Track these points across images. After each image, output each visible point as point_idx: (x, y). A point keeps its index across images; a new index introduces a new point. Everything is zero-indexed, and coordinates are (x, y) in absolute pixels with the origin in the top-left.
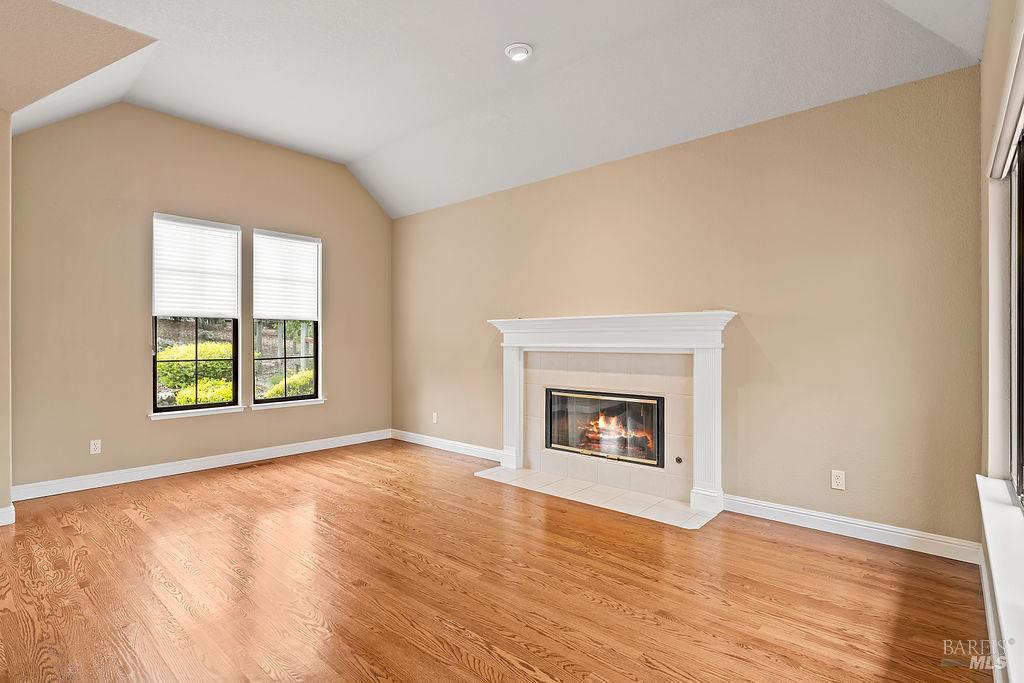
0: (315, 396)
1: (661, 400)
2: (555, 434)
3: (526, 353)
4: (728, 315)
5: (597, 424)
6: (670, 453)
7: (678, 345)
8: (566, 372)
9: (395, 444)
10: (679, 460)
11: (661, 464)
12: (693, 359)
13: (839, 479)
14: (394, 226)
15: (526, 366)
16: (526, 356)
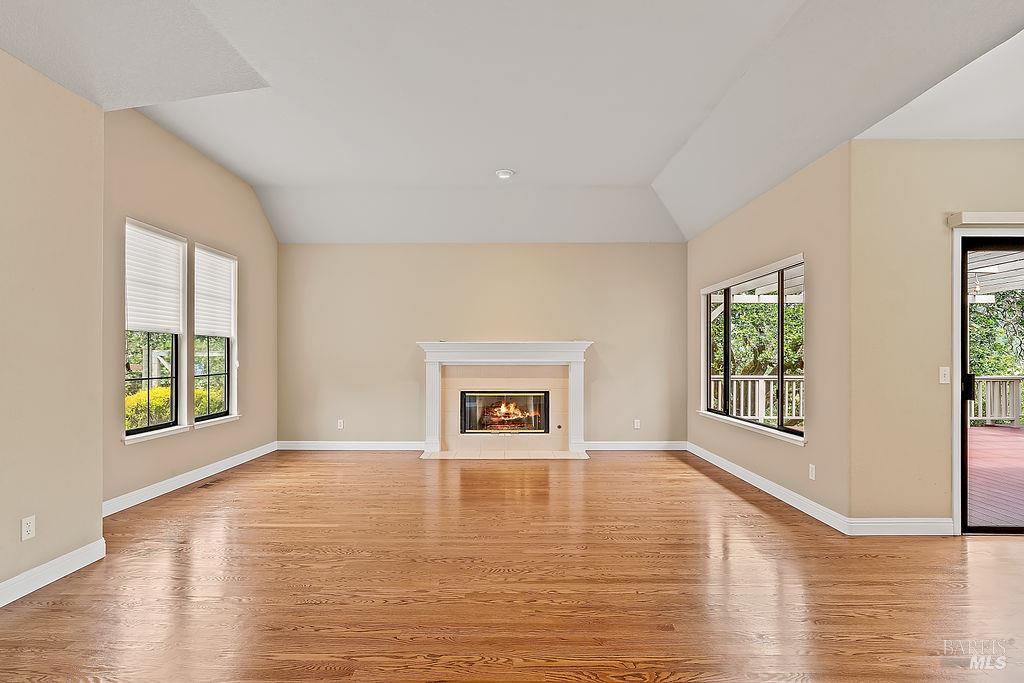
0: (227, 413)
1: (547, 393)
2: (468, 423)
4: (587, 343)
5: (499, 410)
6: (553, 422)
10: (559, 427)
11: (547, 431)
12: (568, 368)
14: (283, 248)
15: (444, 375)
16: (444, 368)
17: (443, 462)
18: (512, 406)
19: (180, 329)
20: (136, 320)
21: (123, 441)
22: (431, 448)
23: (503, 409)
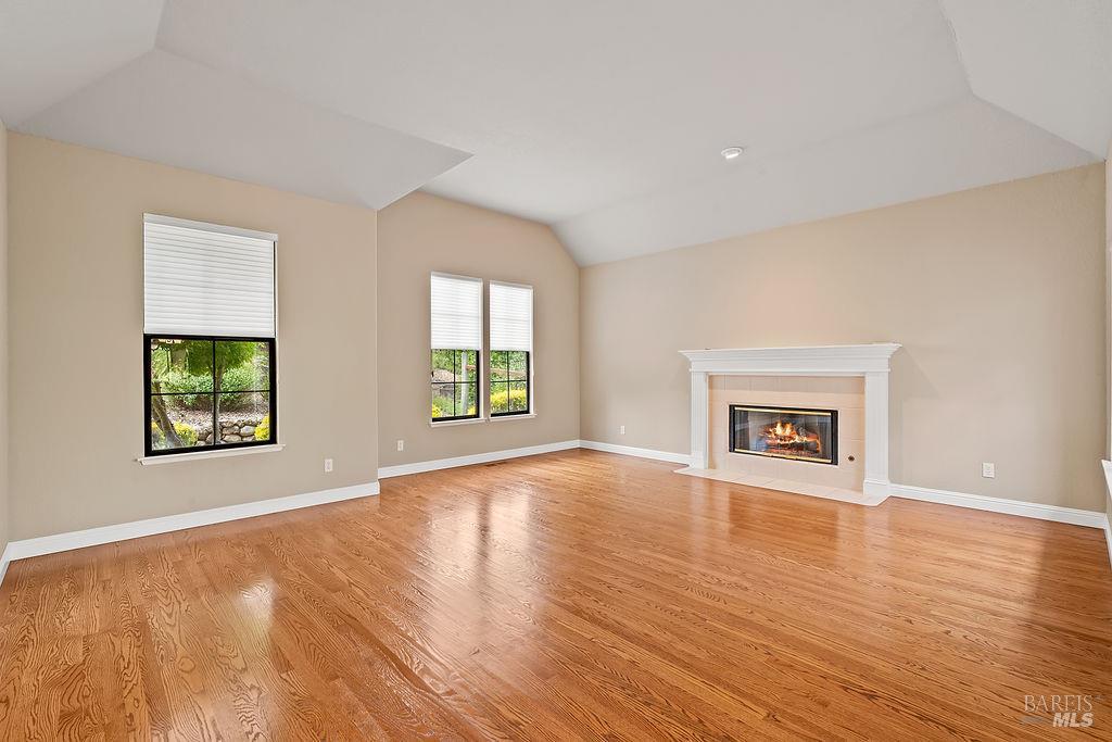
0: (528, 412)
1: (834, 414)
2: (738, 441)
3: (711, 377)
4: (892, 347)
5: (775, 431)
6: (843, 451)
7: (852, 369)
8: (748, 392)
9: (583, 452)
10: (851, 459)
11: (835, 462)
12: (864, 381)
13: (989, 469)
14: (581, 272)
15: (711, 386)
16: (711, 379)
17: (711, 483)
18: (789, 427)
19: (479, 346)
20: (440, 341)
21: (430, 425)
22: (697, 464)
23: (779, 430)
